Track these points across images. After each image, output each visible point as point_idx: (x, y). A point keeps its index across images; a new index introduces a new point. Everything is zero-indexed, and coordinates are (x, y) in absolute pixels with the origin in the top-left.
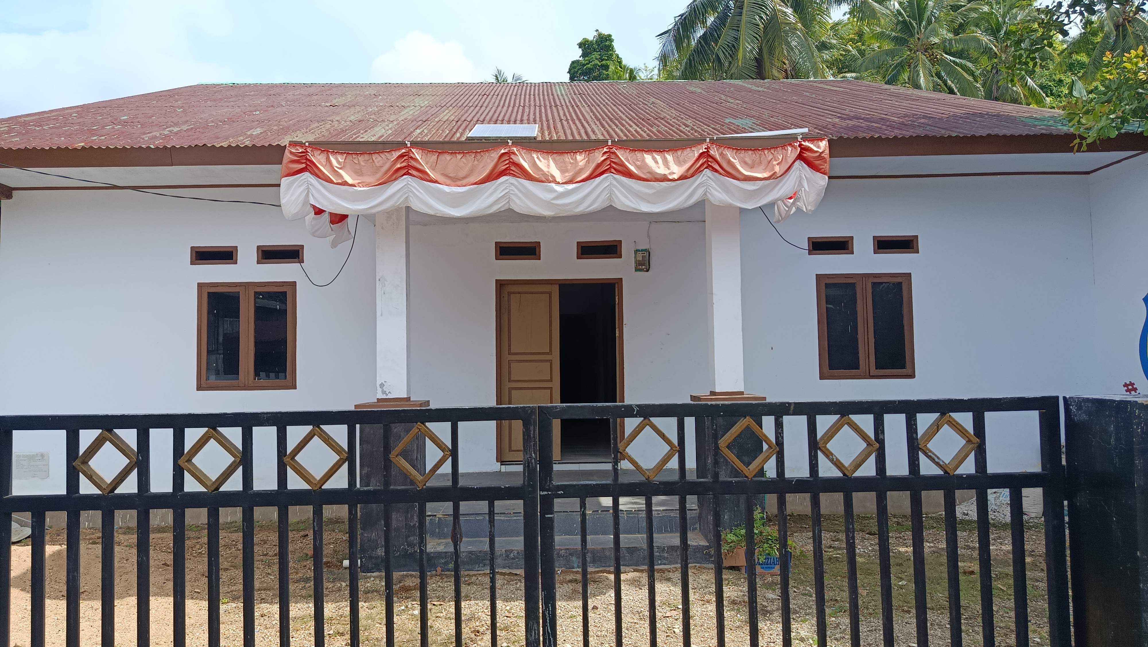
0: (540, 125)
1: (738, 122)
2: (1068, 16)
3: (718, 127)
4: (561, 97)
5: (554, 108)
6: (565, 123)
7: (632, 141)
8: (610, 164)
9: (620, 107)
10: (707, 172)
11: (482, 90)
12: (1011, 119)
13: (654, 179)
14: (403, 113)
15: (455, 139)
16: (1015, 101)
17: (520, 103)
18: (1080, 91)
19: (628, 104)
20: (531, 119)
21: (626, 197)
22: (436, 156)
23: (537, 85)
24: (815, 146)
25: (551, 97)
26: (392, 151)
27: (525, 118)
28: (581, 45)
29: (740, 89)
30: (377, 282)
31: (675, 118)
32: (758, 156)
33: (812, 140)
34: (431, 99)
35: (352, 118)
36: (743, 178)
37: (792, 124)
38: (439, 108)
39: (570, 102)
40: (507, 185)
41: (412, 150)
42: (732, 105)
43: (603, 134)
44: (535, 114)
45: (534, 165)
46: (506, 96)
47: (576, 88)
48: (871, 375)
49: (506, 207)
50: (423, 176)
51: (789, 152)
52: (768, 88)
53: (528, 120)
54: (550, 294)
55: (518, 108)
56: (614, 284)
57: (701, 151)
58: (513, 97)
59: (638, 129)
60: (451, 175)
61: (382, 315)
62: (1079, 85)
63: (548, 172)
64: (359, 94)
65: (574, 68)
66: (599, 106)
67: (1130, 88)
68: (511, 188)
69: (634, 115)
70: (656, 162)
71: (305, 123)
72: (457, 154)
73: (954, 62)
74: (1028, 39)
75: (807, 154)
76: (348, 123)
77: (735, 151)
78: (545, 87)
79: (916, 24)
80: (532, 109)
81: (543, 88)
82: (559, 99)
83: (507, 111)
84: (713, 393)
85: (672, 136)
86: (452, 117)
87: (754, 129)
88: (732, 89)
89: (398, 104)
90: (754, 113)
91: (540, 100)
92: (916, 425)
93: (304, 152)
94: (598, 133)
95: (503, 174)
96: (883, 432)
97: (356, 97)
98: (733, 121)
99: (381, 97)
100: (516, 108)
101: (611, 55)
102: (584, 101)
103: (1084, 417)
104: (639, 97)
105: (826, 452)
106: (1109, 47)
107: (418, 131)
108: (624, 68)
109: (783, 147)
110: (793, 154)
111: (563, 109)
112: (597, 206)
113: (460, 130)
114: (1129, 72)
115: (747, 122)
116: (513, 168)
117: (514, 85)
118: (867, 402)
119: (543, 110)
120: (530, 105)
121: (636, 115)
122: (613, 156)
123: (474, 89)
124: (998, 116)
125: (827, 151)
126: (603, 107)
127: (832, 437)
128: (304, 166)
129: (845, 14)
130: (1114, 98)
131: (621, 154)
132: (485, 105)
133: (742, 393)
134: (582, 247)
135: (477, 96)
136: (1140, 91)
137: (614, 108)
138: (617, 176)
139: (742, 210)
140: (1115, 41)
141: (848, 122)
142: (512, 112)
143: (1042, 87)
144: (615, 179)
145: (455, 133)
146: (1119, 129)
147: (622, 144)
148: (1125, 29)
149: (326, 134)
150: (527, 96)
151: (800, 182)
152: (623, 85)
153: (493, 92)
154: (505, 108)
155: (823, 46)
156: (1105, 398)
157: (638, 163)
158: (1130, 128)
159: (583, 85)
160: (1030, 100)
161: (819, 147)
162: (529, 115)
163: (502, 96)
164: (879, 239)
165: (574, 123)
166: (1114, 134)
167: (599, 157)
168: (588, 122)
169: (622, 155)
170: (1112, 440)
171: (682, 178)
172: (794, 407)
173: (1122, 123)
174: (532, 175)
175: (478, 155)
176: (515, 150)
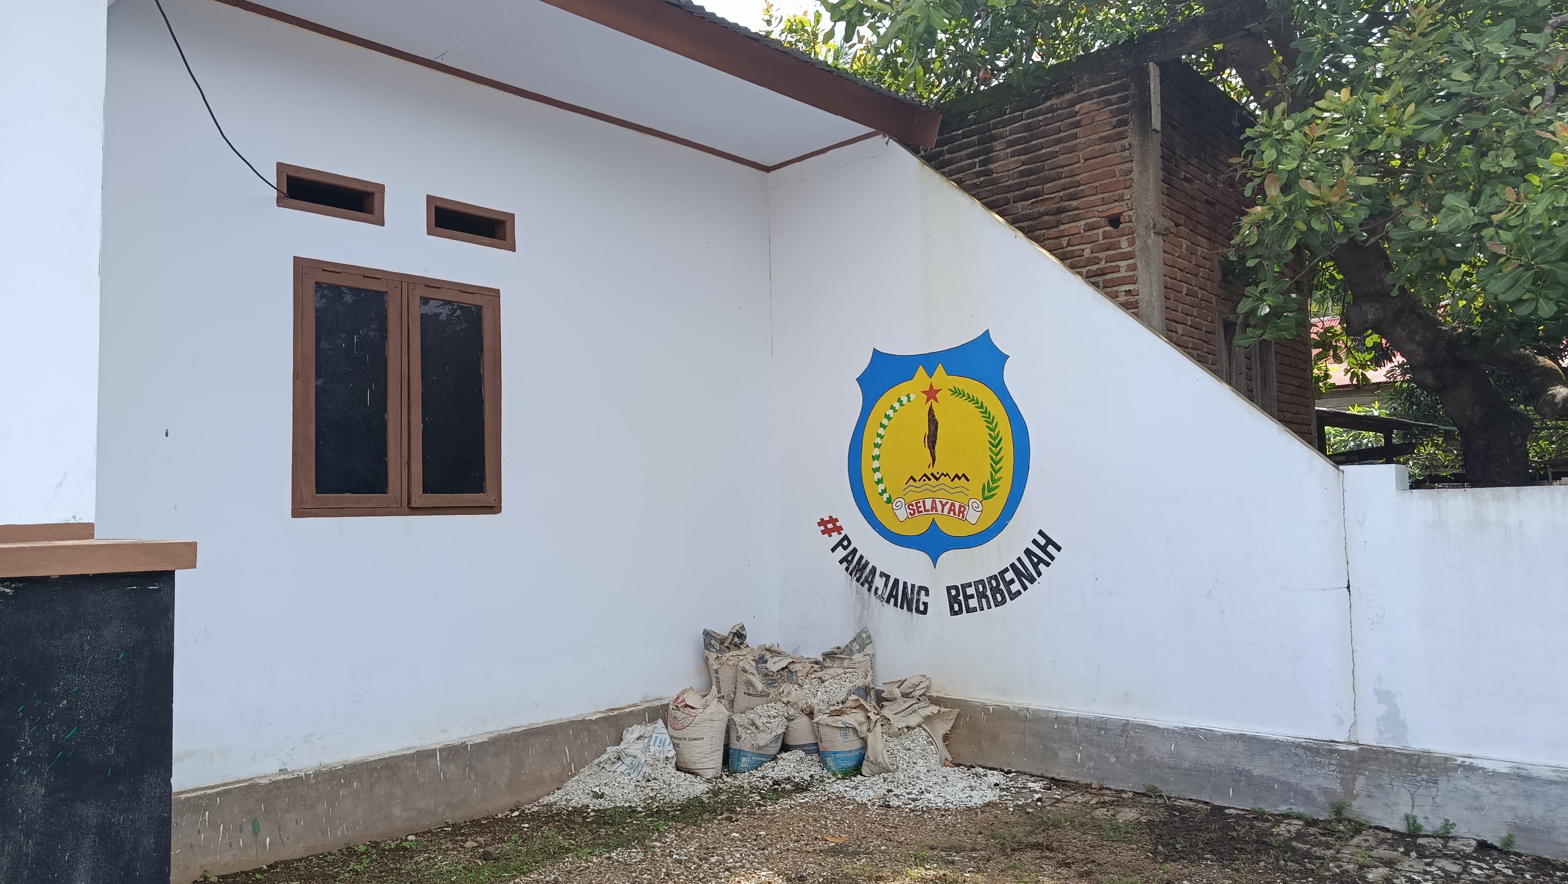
48: (413, 505)
133: (86, 530)
164: (439, 204)
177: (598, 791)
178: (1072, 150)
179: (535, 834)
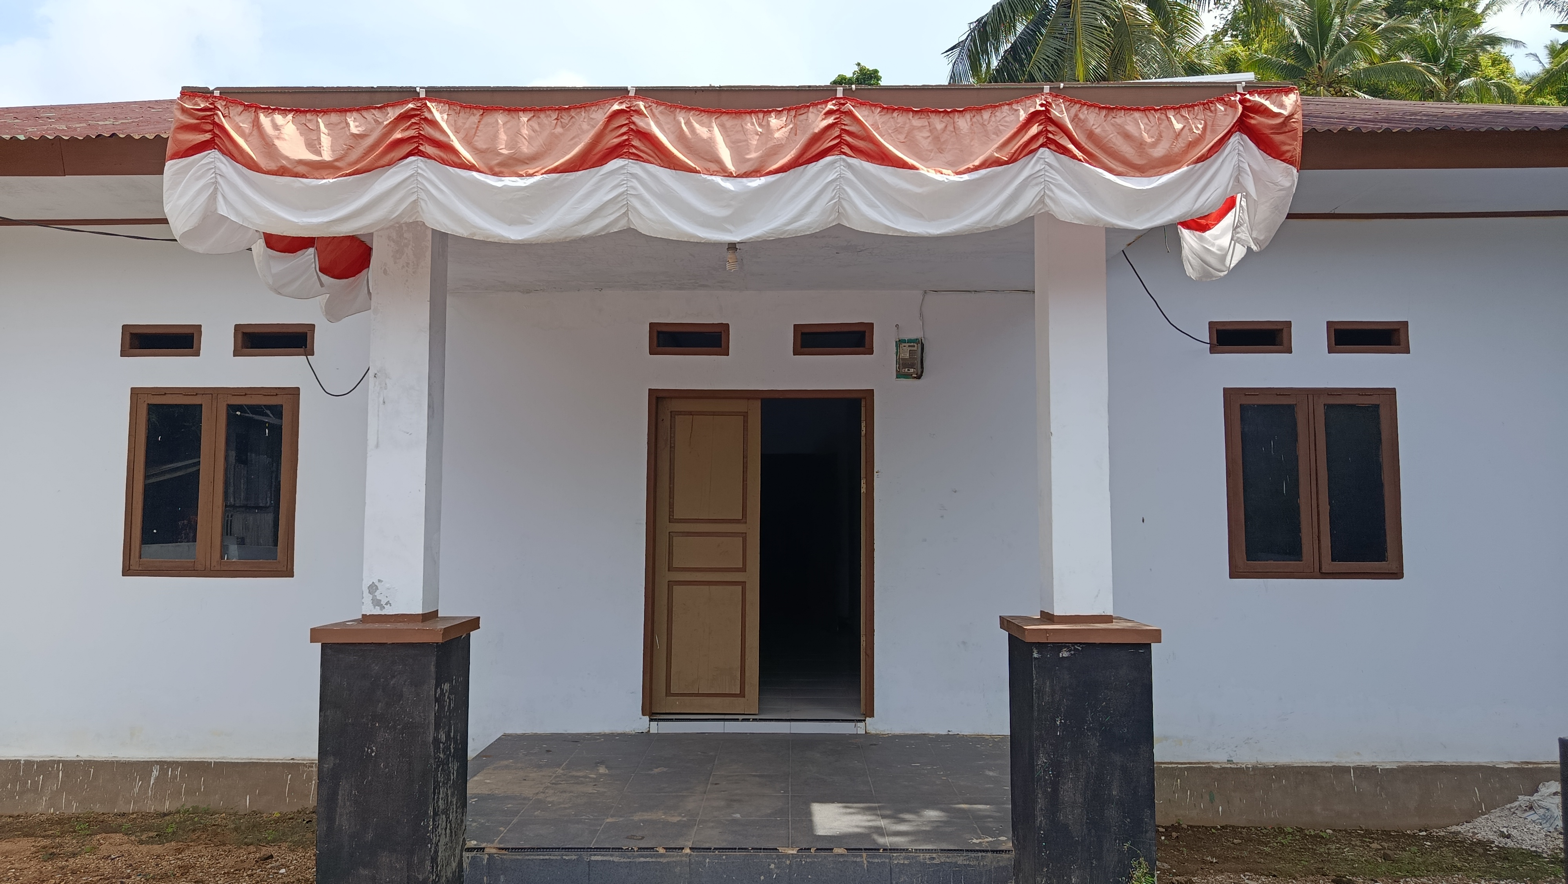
7: (888, 90)
8: (839, 136)
10: (1045, 153)
21: (872, 206)
22: (477, 116)
24: (1273, 103)
26: (388, 106)
30: (372, 380)
33: (1266, 92)
40: (623, 176)
41: (429, 104)
45: (680, 135)
48: (1323, 571)
49: (621, 225)
50: (447, 155)
51: (1219, 114)
54: (745, 415)
56: (860, 400)
57: (1032, 110)
68: (630, 184)
72: (520, 114)
75: (1257, 120)
77: (1104, 112)
79: (1316, 47)
84: (1047, 617)
93: (209, 110)
95: (616, 155)
109: (1207, 105)
110: (1226, 118)
116: (636, 142)
122: (846, 120)
125: (1300, 114)
128: (208, 136)
131: (864, 116)
133: (1108, 619)
134: (802, 334)
138: (855, 162)
144: (849, 166)
147: (866, 96)
151: (1237, 180)
157: (901, 134)
161: (1282, 106)
164: (1338, 327)
167: (817, 121)
169: (867, 118)
171: (991, 165)
174: (675, 157)
175: (565, 115)
176: (641, 105)
177: (1506, 832)
179: (1434, 851)
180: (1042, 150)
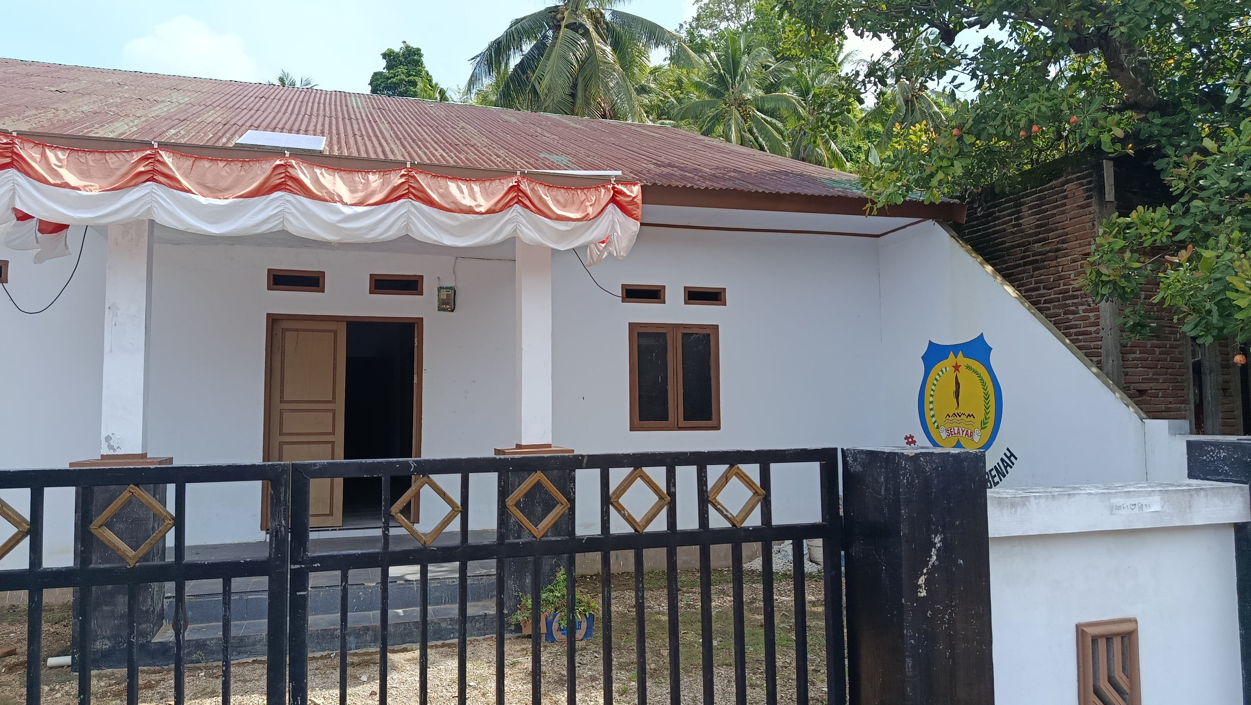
0: (329, 139)
1: (553, 158)
2: (865, 85)
3: (532, 161)
4: (356, 110)
5: (347, 121)
6: (359, 139)
7: (435, 165)
8: (408, 189)
9: (425, 128)
10: (517, 207)
11: (259, 92)
12: (813, 180)
13: (458, 211)
14: (154, 108)
15: (220, 144)
16: (820, 163)
17: (306, 111)
18: (875, 158)
19: (435, 125)
20: (319, 131)
21: (426, 227)
22: (191, 161)
23: (329, 93)
24: (628, 190)
25: (345, 108)
26: (133, 151)
27: (311, 128)
28: (384, 56)
29: (556, 124)
30: (107, 311)
31: (485, 146)
32: (571, 195)
33: (626, 183)
34: (193, 96)
35: (85, 108)
36: (555, 216)
37: (607, 166)
38: (203, 107)
39: (367, 116)
40: (281, 202)
41: (160, 152)
42: (548, 140)
43: (403, 155)
44: (323, 125)
45: (317, 181)
46: (290, 101)
47: (375, 101)
48: (679, 426)
49: (279, 228)
50: (173, 183)
51: (603, 194)
52: (586, 126)
53: (315, 130)
54: (335, 333)
55: (304, 116)
56: (414, 324)
57: (511, 185)
58: (298, 103)
59: (444, 154)
60: (210, 185)
61: (111, 351)
62: (874, 152)
63: (334, 190)
64: (98, 81)
65: (377, 80)
66: (401, 124)
67: (913, 159)
68: (286, 206)
69: (441, 138)
70: (462, 192)
71: (18, 108)
72: (219, 162)
73: (765, 120)
74: (829, 104)
75: (620, 198)
76: (79, 114)
77: (547, 188)
78: (338, 96)
79: (731, 78)
80: (321, 119)
81: (336, 98)
82: (354, 111)
83: (289, 118)
84: (519, 446)
85: (482, 165)
86: (219, 119)
87: (569, 167)
88: (549, 123)
89: (149, 97)
90: (570, 151)
91: (331, 110)
92: (706, 477)
93: (10, 144)
94: (398, 154)
95: (277, 189)
96: (674, 485)
97: (93, 84)
98: (548, 156)
99: (127, 87)
100: (300, 117)
101: (420, 71)
102: (384, 117)
103: (859, 468)
104: (448, 120)
105: (618, 507)
106: (900, 120)
107: (173, 131)
108: (434, 87)
109: (597, 188)
110: (606, 196)
111: (358, 123)
112: (392, 234)
113: (228, 135)
114: (914, 144)
115: (562, 159)
116: (290, 183)
117: (300, 90)
118: (660, 454)
119: (334, 122)
120: (318, 115)
121: (443, 138)
122: (412, 180)
123: (250, 90)
124: (801, 175)
125: (640, 197)
126: (406, 126)
127: (624, 491)
128: (8, 160)
129: (665, 59)
130: (901, 167)
131: (421, 179)
132: (262, 109)
133: (549, 446)
134: (376, 280)
135: (253, 98)
136: (922, 162)
137: (419, 128)
138: (417, 203)
139: (554, 252)
140: (905, 115)
141: (663, 169)
142: (295, 120)
143: (843, 152)
144: (413, 205)
145: (220, 138)
146: (904, 197)
147: (423, 168)
148: (913, 105)
149: (46, 125)
150: (316, 105)
151: (613, 226)
152: (429, 105)
153: (274, 95)
154: (287, 115)
155: (643, 90)
156: (876, 450)
157: (441, 191)
158: (914, 196)
159: (383, 99)
160: (833, 163)
161: (632, 191)
162: (316, 126)
163: (285, 101)
164: (690, 290)
165: (370, 140)
166: (900, 201)
167: (396, 179)
168: (386, 141)
169: (423, 180)
170: (883, 491)
171: (489, 212)
172: (587, 460)
173: (907, 191)
174: (313, 193)
175: (246, 164)
176: (293, 162)
178: (1063, 213)
180: (516, 205)
